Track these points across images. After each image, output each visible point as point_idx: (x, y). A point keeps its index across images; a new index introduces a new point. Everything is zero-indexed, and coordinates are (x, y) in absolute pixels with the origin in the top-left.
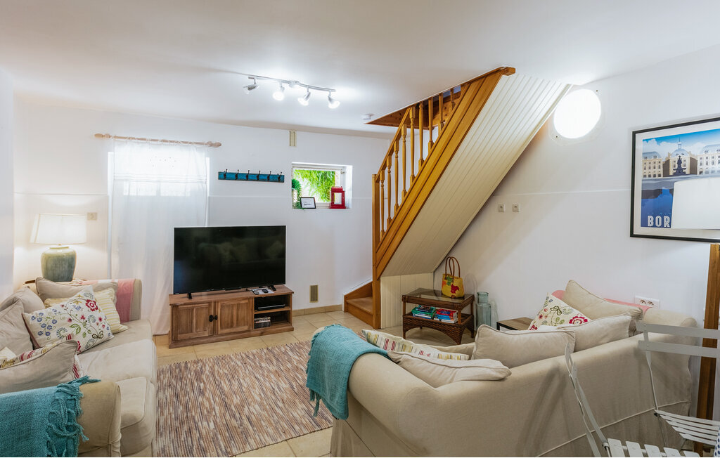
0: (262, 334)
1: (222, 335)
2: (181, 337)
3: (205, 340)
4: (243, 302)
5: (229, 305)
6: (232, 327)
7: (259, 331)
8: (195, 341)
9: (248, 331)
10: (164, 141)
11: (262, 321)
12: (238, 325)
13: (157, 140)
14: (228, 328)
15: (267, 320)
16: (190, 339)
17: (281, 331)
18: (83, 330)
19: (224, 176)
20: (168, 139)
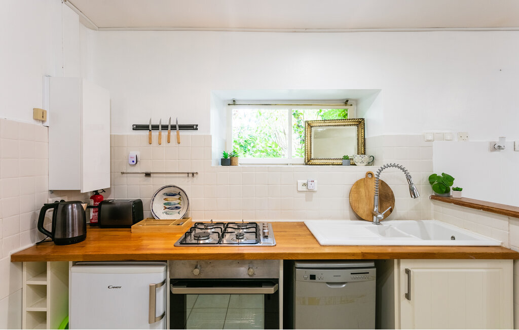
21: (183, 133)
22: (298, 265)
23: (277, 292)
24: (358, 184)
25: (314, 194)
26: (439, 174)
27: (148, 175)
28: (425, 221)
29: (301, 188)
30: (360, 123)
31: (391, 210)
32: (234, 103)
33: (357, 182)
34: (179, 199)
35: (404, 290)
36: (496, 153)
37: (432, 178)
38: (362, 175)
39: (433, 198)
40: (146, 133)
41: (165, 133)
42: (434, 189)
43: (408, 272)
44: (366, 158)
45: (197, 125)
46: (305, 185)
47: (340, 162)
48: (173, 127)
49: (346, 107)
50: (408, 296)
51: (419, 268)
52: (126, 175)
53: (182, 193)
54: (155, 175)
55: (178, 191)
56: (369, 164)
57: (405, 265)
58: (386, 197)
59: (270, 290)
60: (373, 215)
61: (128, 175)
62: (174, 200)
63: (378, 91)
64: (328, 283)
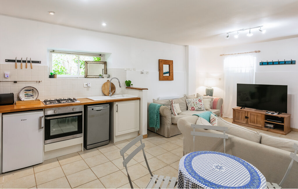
0: (267, 131)
1: (250, 125)
2: (236, 120)
3: (244, 125)
4: (259, 115)
5: (253, 115)
6: (254, 123)
7: (266, 129)
8: (240, 124)
9: (262, 127)
10: (238, 54)
11: (268, 125)
12: (257, 123)
13: (236, 54)
14: (253, 123)
15: (272, 126)
16: (239, 122)
17: (278, 133)
18: (196, 106)
19: (262, 64)
20: (246, 52)
21: (33, 64)
22: (88, 107)
23: (82, 115)
24: (104, 84)
25: (90, 88)
26: (128, 81)
27: (15, 82)
28: (124, 95)
29: (85, 86)
30: (105, 63)
31: (114, 92)
32: (53, 51)
33: (104, 83)
34: (33, 92)
35: (116, 110)
36: (142, 74)
37: (126, 82)
38: (106, 81)
39: (126, 88)
40: (13, 63)
41: (24, 64)
42: (126, 85)
43: (117, 105)
44: (107, 75)
45: (41, 61)
46: (87, 85)
47: (98, 77)
48: (29, 62)
49: (101, 57)
50: (117, 111)
51: (120, 104)
52: (2, 82)
53: (34, 89)
54: (19, 82)
55: (32, 88)
56: (108, 78)
57: (116, 103)
58: (113, 88)
59: (80, 114)
60: (109, 94)
61: (3, 82)
62: (30, 93)
63: (111, 54)
64: (97, 110)
